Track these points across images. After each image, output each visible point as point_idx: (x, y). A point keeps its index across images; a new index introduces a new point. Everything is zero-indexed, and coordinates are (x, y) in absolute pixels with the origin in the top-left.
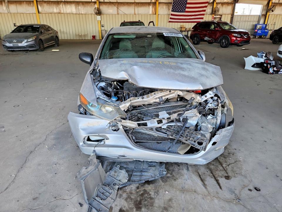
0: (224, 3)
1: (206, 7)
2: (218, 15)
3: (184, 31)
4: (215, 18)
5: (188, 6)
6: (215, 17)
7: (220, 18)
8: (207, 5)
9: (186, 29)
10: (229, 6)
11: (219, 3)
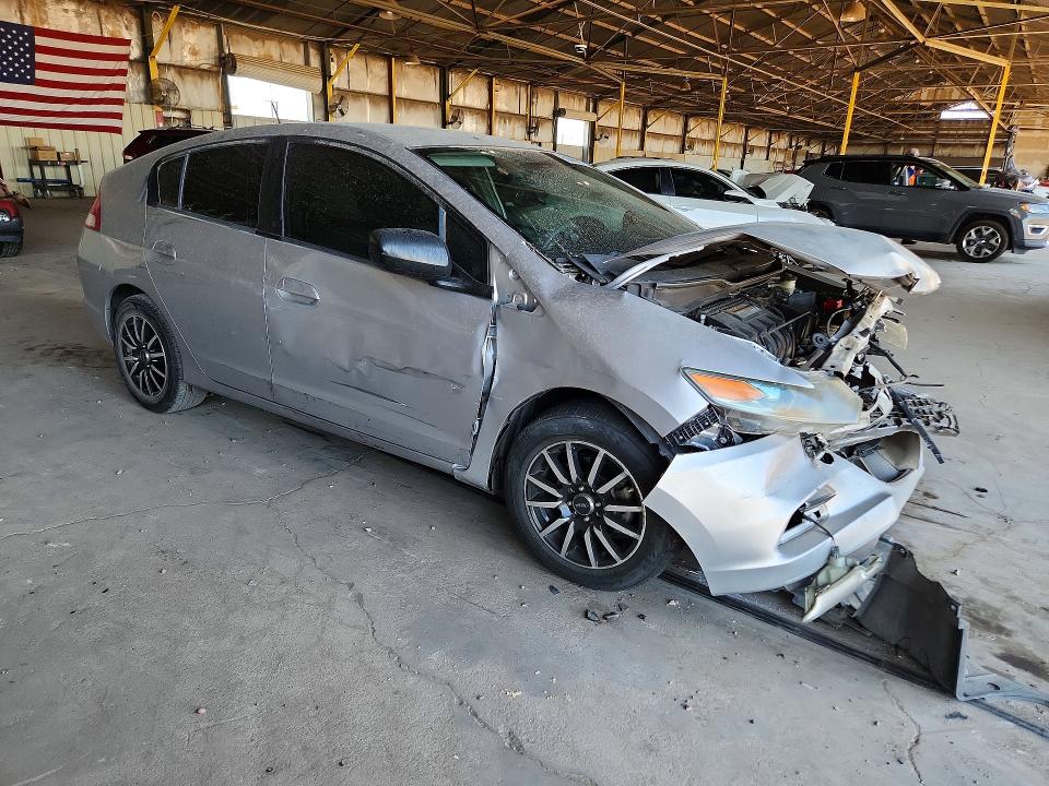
0: (186, 67)
1: (123, 73)
2: (174, 109)
3: (53, 164)
4: (166, 120)
5: (40, 58)
6: (165, 114)
7: (188, 121)
8: (124, 65)
9: (58, 154)
10: (205, 82)
11: (169, 66)
